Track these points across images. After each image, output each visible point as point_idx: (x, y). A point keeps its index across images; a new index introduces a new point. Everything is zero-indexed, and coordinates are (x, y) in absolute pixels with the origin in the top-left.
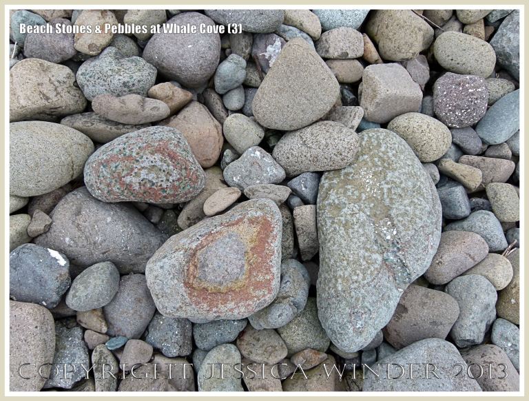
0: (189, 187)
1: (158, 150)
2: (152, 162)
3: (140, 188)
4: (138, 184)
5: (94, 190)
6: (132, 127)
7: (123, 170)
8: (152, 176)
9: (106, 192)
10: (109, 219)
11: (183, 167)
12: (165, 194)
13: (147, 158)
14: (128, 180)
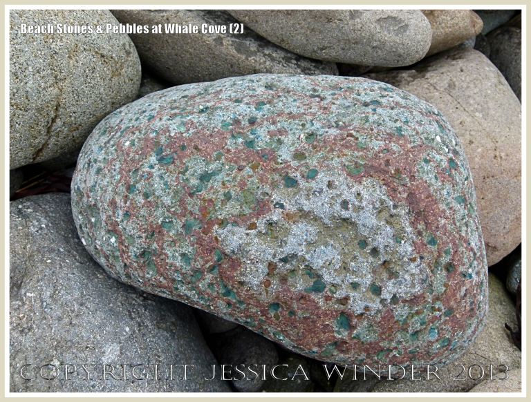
0: (433, 337)
1: (378, 170)
2: (345, 204)
3: (267, 284)
4: (262, 268)
5: (93, 226)
6: (288, 60)
7: (228, 197)
8: (326, 257)
9: (134, 250)
10: (111, 353)
11: (445, 259)
12: (344, 335)
13: (330, 185)
14: (234, 238)
